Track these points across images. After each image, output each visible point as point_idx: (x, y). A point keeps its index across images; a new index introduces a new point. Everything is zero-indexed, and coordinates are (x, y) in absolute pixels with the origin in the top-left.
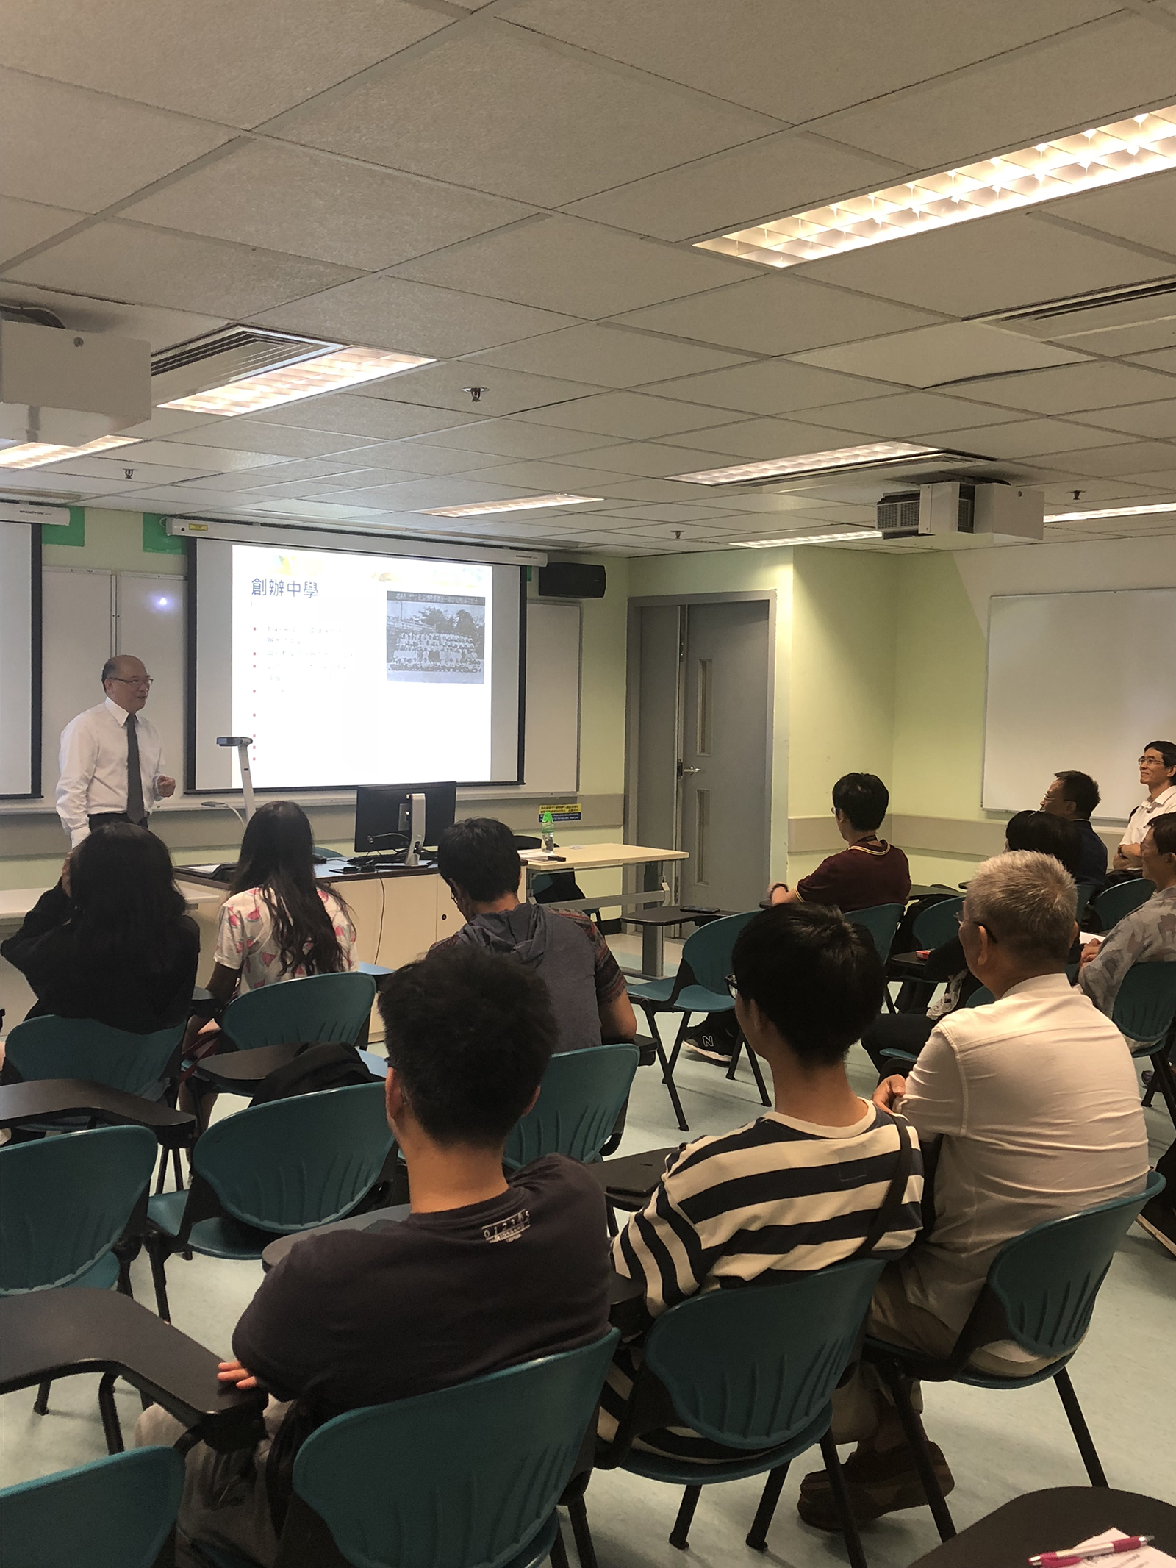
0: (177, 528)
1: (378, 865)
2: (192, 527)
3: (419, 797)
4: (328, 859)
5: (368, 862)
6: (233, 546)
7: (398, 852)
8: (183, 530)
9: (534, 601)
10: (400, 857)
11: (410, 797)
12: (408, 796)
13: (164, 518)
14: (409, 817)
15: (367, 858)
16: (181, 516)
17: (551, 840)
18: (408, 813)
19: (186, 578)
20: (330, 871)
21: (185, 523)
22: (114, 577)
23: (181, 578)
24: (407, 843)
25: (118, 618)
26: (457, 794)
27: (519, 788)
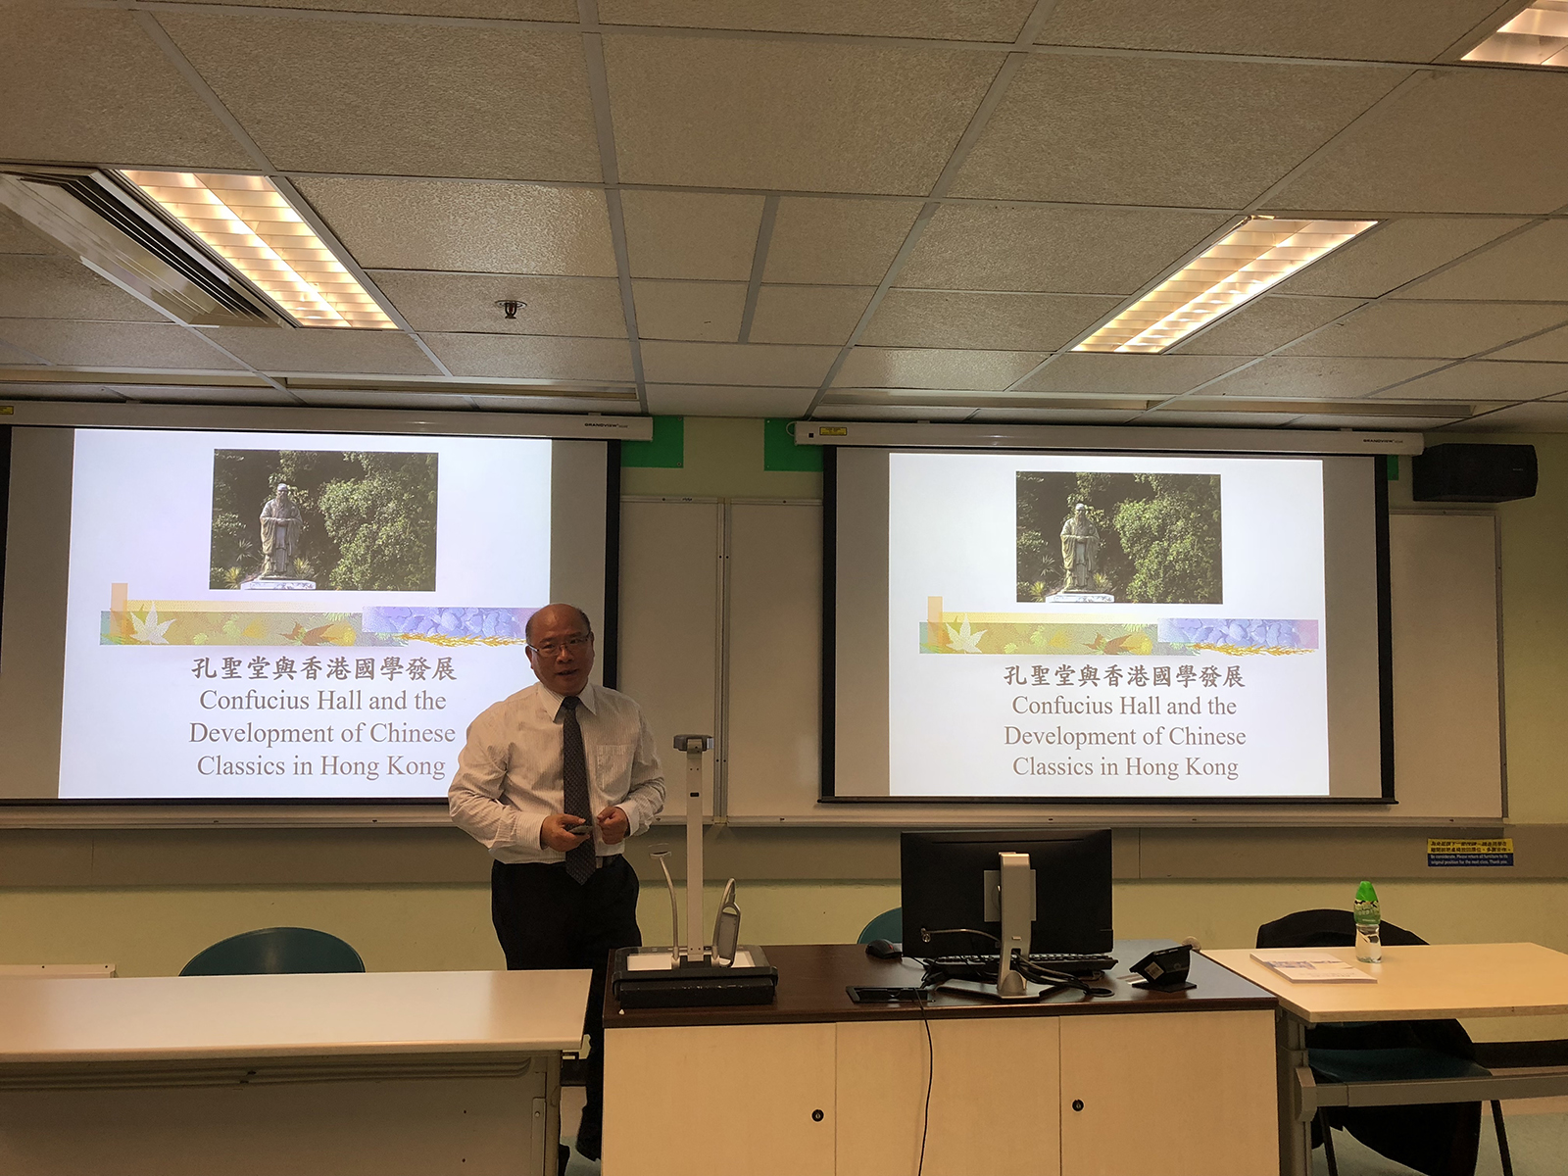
0: (803, 434)
2: (825, 431)
6: (891, 454)
8: (811, 435)
9: (1404, 510)
13: (789, 424)
16: (810, 418)
19: (824, 503)
21: (813, 427)
22: (721, 506)
25: (727, 560)
27: (1389, 810)
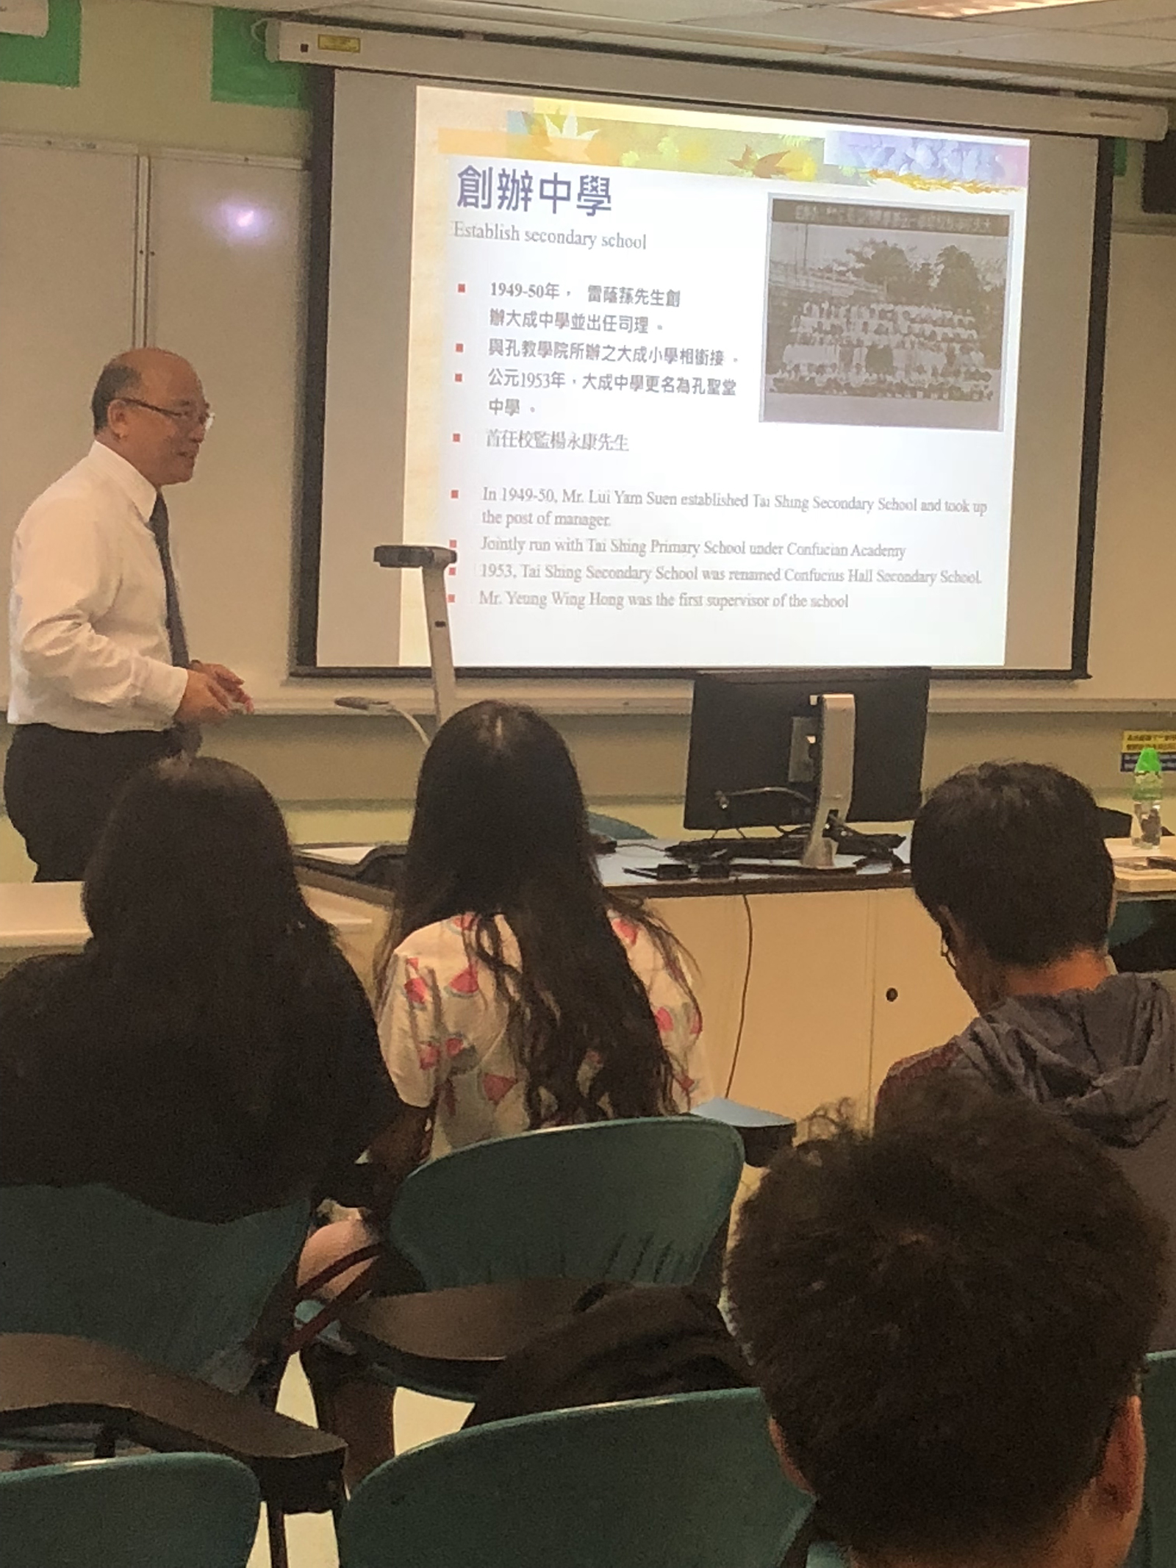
0: (291, 44)
1: (737, 861)
2: (324, 41)
3: (840, 701)
4: (620, 842)
5: (716, 855)
6: (419, 88)
7: (787, 834)
8: (304, 48)
9: (1136, 227)
10: (793, 844)
11: (820, 701)
12: (814, 699)
13: (258, 23)
14: (816, 751)
15: (712, 845)
16: (303, 17)
17: (1155, 817)
18: (812, 740)
19: (308, 165)
20: (627, 871)
21: (310, 33)
22: (144, 162)
23: (297, 164)
24: (808, 811)
25: (150, 258)
26: (930, 697)
27: (1076, 686)
